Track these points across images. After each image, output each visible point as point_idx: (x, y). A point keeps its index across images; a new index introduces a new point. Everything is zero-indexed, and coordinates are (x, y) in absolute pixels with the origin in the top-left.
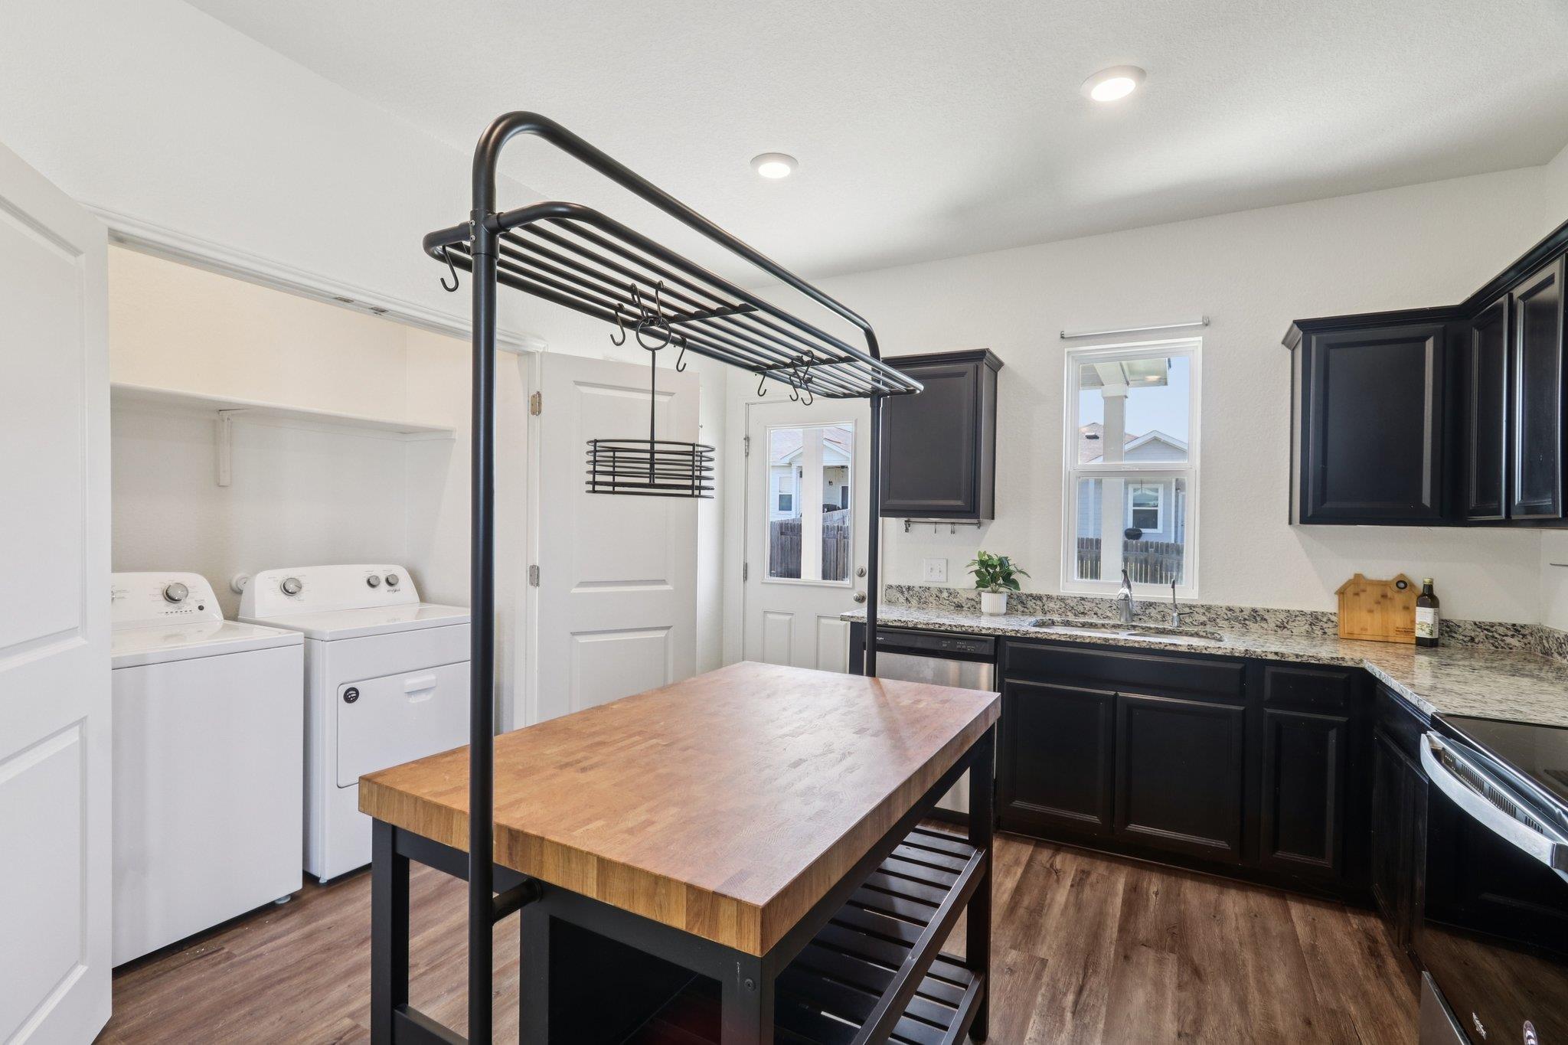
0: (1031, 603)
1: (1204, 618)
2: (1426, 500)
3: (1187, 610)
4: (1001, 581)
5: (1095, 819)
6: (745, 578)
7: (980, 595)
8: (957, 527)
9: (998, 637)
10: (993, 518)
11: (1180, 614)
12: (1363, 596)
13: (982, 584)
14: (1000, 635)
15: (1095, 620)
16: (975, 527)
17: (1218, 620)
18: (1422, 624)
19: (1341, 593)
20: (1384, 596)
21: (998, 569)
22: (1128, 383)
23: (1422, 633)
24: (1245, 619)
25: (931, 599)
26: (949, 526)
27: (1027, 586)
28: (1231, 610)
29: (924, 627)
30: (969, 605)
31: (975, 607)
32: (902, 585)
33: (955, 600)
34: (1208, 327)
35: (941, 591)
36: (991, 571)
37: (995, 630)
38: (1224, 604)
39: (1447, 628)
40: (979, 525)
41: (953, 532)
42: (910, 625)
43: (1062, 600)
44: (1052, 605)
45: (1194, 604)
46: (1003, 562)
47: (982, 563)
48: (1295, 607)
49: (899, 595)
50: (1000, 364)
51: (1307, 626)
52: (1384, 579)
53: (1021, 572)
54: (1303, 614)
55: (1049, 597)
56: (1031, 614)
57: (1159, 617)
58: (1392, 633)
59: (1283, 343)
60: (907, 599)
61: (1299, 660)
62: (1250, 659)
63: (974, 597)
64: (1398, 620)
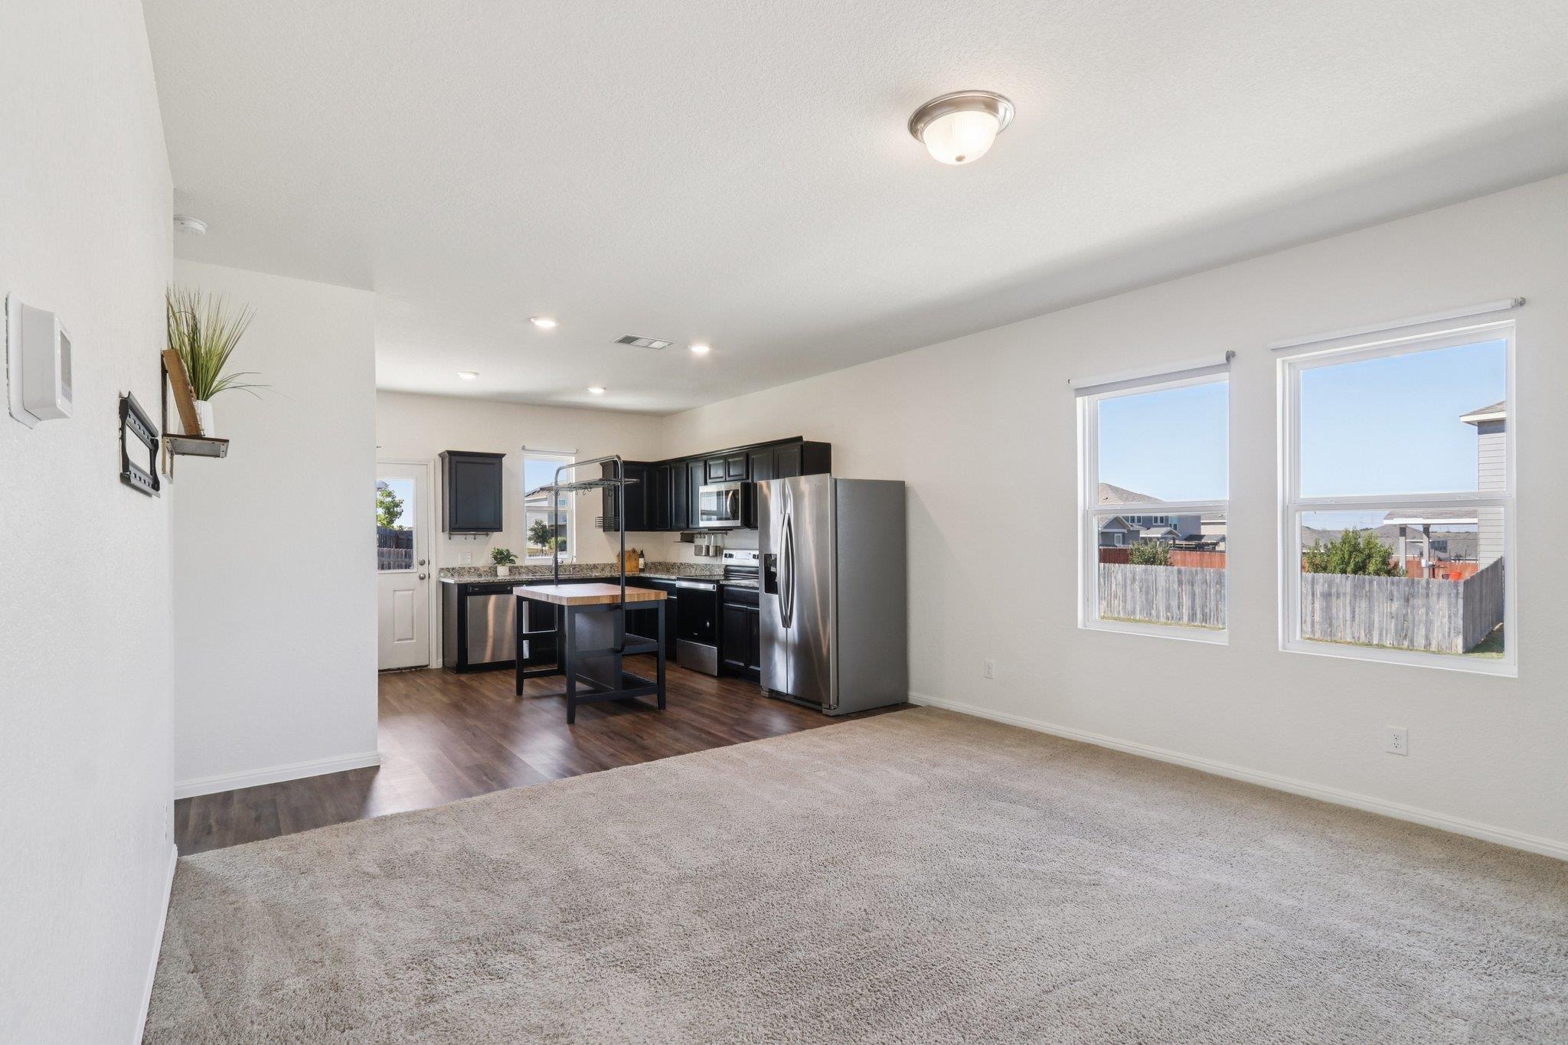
0: (514, 570)
1: (579, 569)
2: (645, 523)
7: (495, 568)
8: (477, 536)
12: (625, 556)
13: (498, 562)
15: (540, 575)
17: (583, 570)
18: (641, 564)
20: (630, 556)
21: (504, 555)
23: (641, 567)
24: (592, 568)
25: (465, 573)
26: (473, 536)
28: (587, 565)
30: (484, 574)
31: (487, 575)
33: (478, 572)
34: (577, 454)
35: (470, 568)
36: (501, 556)
39: (646, 564)
40: (494, 534)
41: (475, 539)
43: (527, 567)
44: (523, 570)
45: (576, 564)
46: (506, 552)
47: (496, 552)
49: (447, 573)
51: (610, 569)
52: (629, 550)
53: (513, 556)
54: (608, 564)
55: (521, 567)
58: (633, 568)
60: (452, 574)
63: (487, 570)
64: (634, 563)
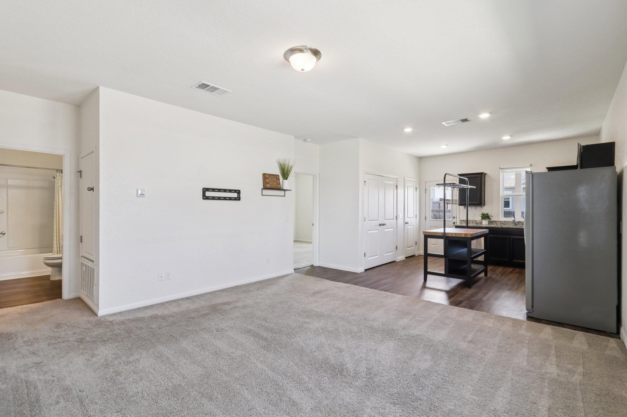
0: (494, 223)
4: (487, 218)
5: (507, 260)
6: (425, 219)
7: (482, 221)
8: (477, 207)
10: (485, 205)
13: (483, 219)
14: (488, 227)
15: (508, 225)
21: (486, 216)
25: (471, 223)
27: (493, 219)
30: (479, 223)
31: (481, 223)
32: (464, 220)
33: (476, 222)
34: (531, 166)
35: (473, 221)
40: (481, 207)
43: (500, 222)
46: (487, 214)
49: (463, 222)
50: (486, 174)
53: (491, 216)
55: (498, 221)
56: (494, 225)
57: (521, 224)
60: (465, 223)
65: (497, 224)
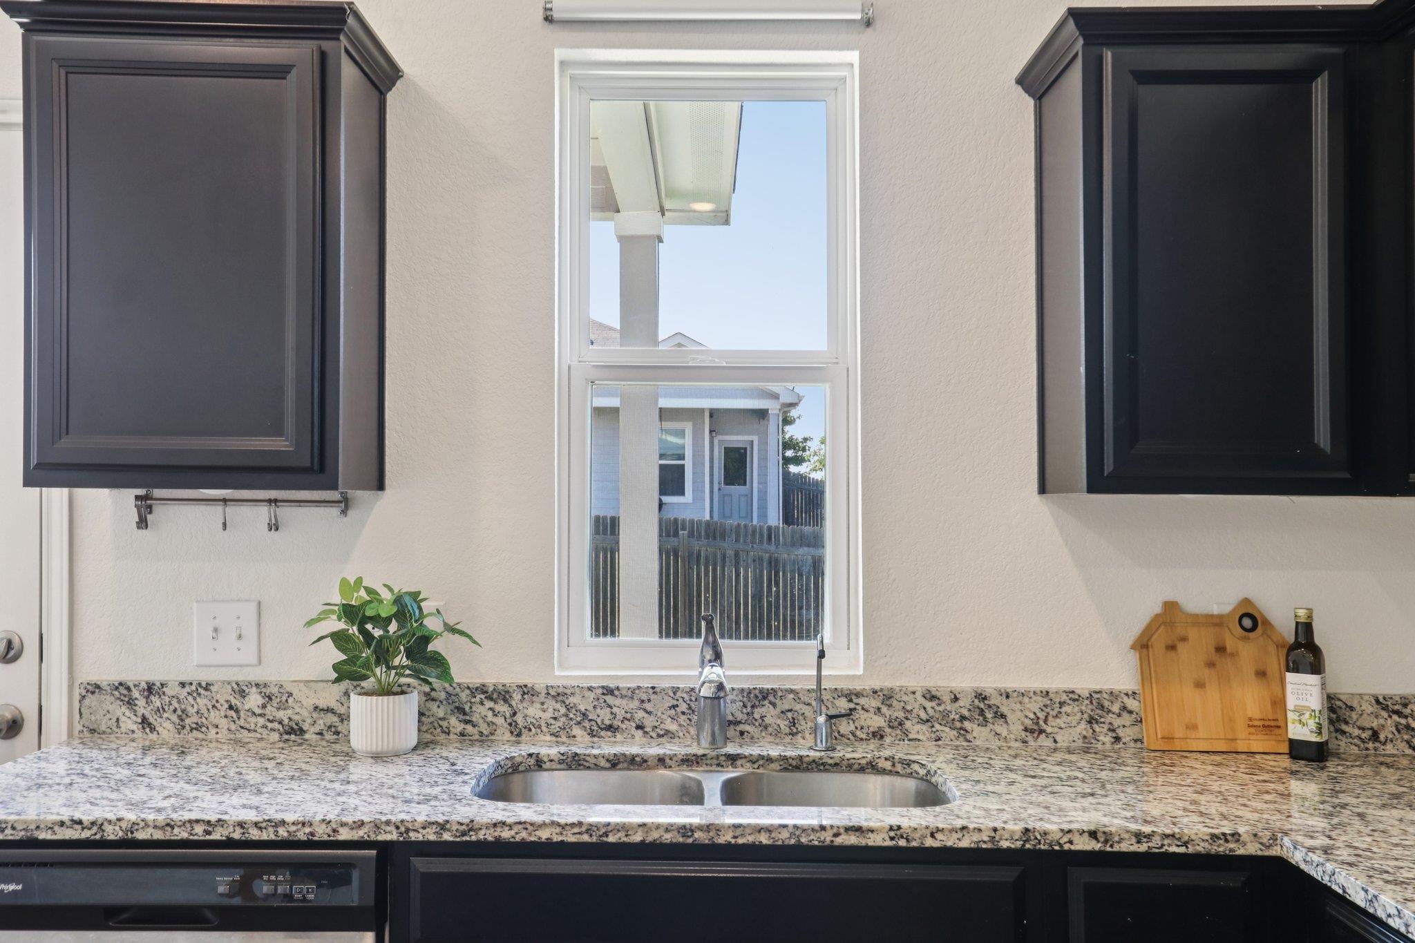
0: (481, 711)
1: (877, 722)
2: (1323, 436)
3: (843, 705)
4: (400, 659)
7: (346, 700)
8: (284, 512)
9: (385, 849)
10: (380, 485)
11: (830, 717)
12: (1181, 647)
13: (347, 673)
14: (391, 843)
15: (635, 746)
16: (335, 511)
17: (908, 724)
18: (1300, 711)
19: (1143, 645)
20: (1221, 649)
21: (393, 627)
22: (662, 211)
23: (1302, 730)
24: (963, 718)
25: (214, 716)
26: (263, 512)
27: (471, 668)
28: (933, 698)
29: (158, 835)
30: (320, 726)
31: (335, 730)
32: (130, 677)
33: (281, 714)
34: (870, 30)
35: (241, 692)
36: (377, 633)
37: (377, 826)
38: (918, 682)
40: (345, 504)
41: (274, 526)
42: (112, 833)
43: (559, 695)
44: (534, 711)
45: (858, 687)
47: (349, 612)
48: (1058, 683)
49: (121, 710)
51: (1083, 725)
52: (1215, 610)
53: (453, 630)
54: (1074, 696)
55: (527, 692)
56: (484, 740)
57: (783, 724)
58: (1242, 731)
59: (1020, 81)
60: (144, 720)
61: (1143, 848)
62: (1036, 853)
63: (333, 704)
64: (1254, 701)
65: (517, 733)
